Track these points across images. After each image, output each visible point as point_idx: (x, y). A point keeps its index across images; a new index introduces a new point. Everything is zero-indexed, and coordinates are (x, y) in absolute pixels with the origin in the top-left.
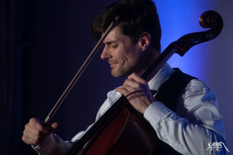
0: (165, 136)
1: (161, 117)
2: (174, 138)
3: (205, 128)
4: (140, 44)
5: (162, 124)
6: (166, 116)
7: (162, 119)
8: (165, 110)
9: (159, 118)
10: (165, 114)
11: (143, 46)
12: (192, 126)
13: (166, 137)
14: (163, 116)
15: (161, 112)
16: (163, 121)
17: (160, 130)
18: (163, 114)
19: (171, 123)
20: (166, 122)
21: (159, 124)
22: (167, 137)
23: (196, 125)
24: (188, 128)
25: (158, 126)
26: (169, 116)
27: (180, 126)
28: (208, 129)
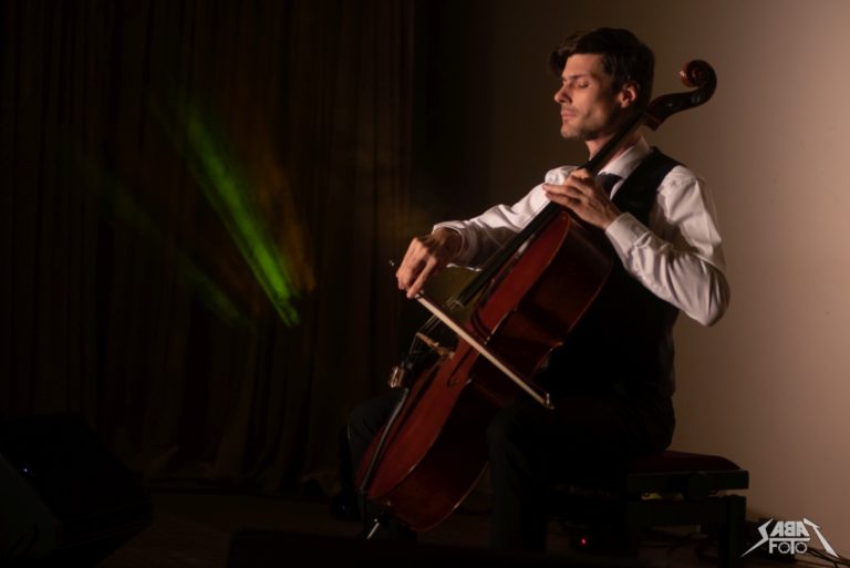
1: (632, 242)
2: (653, 278)
3: (699, 260)
5: (635, 253)
6: (639, 240)
7: (634, 244)
8: (637, 229)
9: (630, 245)
10: (638, 236)
12: (681, 259)
14: (636, 240)
15: (633, 233)
16: (636, 248)
18: (636, 237)
19: (649, 254)
20: (641, 252)
21: (629, 252)
24: (675, 263)
25: (627, 255)
26: (644, 241)
27: (663, 260)
28: (705, 263)
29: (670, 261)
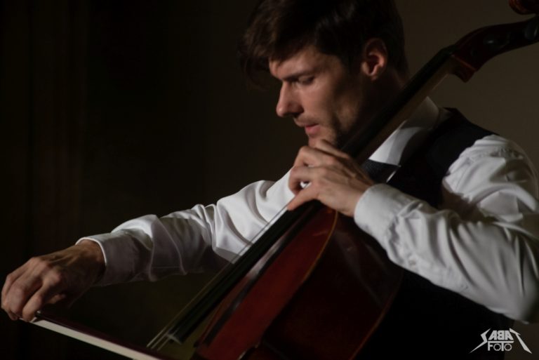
0: (409, 255)
1: (395, 213)
2: (430, 255)
3: (501, 229)
4: (365, 67)
5: (401, 228)
6: (405, 209)
7: (399, 215)
8: (402, 196)
9: (391, 216)
10: (403, 204)
11: (371, 70)
12: (470, 225)
13: (411, 258)
14: (399, 210)
15: (394, 202)
16: (401, 220)
17: (395, 244)
18: (399, 206)
19: (421, 222)
20: (407, 221)
21: (393, 228)
22: (415, 257)
23: (479, 224)
24: (461, 229)
25: (390, 233)
26: (412, 208)
27: (442, 226)
29: (452, 226)
